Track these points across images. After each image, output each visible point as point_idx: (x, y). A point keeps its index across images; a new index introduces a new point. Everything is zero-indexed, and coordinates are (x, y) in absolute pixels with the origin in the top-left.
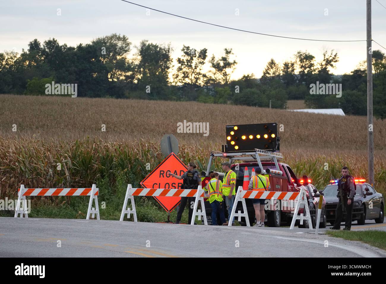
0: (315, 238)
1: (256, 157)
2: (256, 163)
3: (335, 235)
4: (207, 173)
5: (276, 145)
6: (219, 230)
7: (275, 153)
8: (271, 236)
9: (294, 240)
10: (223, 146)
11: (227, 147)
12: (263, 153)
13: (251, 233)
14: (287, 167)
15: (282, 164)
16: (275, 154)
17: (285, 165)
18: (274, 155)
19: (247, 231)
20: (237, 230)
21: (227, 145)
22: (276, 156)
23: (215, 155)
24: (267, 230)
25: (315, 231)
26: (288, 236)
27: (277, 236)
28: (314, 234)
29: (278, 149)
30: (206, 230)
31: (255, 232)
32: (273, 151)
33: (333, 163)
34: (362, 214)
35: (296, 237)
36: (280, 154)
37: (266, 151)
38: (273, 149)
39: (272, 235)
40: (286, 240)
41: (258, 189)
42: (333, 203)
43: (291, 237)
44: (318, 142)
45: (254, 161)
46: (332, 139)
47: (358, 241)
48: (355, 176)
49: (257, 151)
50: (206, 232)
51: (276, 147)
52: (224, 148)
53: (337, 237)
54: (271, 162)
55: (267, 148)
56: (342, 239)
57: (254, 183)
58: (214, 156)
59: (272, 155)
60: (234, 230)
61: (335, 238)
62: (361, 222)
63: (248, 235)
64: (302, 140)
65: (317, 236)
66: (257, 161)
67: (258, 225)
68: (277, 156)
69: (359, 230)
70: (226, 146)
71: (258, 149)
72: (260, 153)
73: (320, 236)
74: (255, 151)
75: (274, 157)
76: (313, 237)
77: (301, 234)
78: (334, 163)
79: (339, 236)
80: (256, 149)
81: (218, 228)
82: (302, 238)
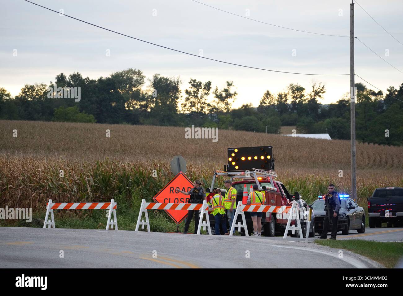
0: (305, 246)
1: (254, 176)
2: (254, 181)
3: (323, 244)
4: (211, 190)
5: (271, 165)
6: (222, 239)
7: (271, 172)
8: (267, 244)
9: (287, 248)
10: (225, 166)
12: (260, 172)
13: (250, 242)
14: (281, 184)
15: (276, 182)
16: (270, 173)
17: (279, 183)
18: (269, 174)
19: (246, 240)
20: (237, 239)
21: (228, 165)
22: (271, 175)
23: (218, 174)
24: (263, 239)
25: (305, 240)
26: (281, 245)
27: (272, 244)
28: (305, 242)
29: (273, 169)
30: (210, 239)
31: (252, 241)
32: (269, 170)
33: (321, 181)
34: (346, 226)
35: (289, 245)
36: (275, 173)
37: (263, 171)
38: (269, 169)
39: (268, 243)
40: (280, 247)
41: (255, 203)
42: (321, 216)
43: (284, 245)
44: (308, 162)
45: (252, 179)
46: (320, 160)
47: (342, 248)
48: (340, 192)
49: (255, 171)
50: (210, 241)
51: (272, 167)
52: (226, 168)
53: (324, 245)
54: (267, 180)
55: (263, 168)
56: (329, 247)
57: (252, 198)
58: (217, 174)
59: (268, 174)
60: (235, 239)
61: (322, 246)
62: (345, 233)
63: (247, 244)
64: (293, 161)
65: (307, 244)
66: (254, 179)
67: (255, 235)
69: (343, 239)
70: (227, 166)
71: (255, 169)
72: (257, 172)
73: (309, 245)
74: (253, 171)
75: (269, 175)
76: (303, 245)
77: (293, 243)
78: (322, 181)
79: (326, 245)
80: (254, 169)
81: (221, 238)
82: (294, 246)
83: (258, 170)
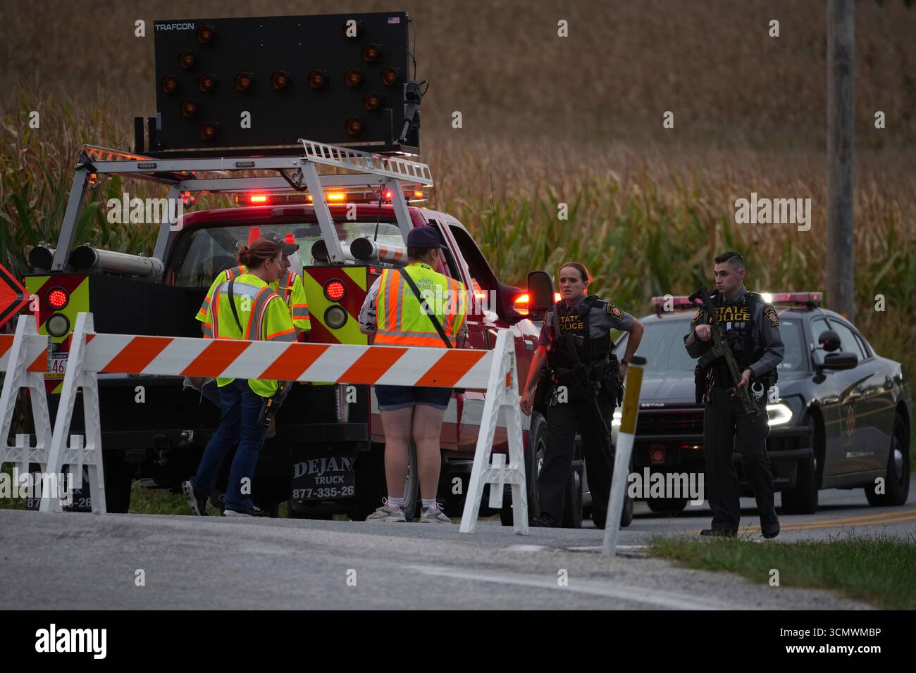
0: (607, 576)
1: (306, 181)
2: (302, 210)
3: (704, 560)
4: (59, 256)
5: (401, 120)
6: (130, 532)
7: (398, 161)
8: (388, 564)
9: (507, 585)
10: (139, 122)
11: (159, 126)
12: (332, 161)
13: (292, 550)
14: (452, 228)
15: (427, 214)
16: (394, 164)
17: (445, 220)
18: (391, 173)
19: (268, 540)
20: (218, 535)
21: (157, 115)
22: (399, 175)
23: (101, 167)
24: (366, 536)
25: (600, 541)
26: (471, 565)
27: (421, 562)
28: (597, 552)
29: (413, 142)
30: (63, 537)
31: (307, 545)
32: (388, 151)
33: (656, 209)
34: (804, 463)
35: (513, 569)
36: (422, 166)
37: (355, 152)
38: (388, 141)
39: (396, 557)
40: (465, 581)
41: (398, 335)
42: (667, 406)
43: (485, 566)
44: (568, 107)
45: (293, 200)
46: (632, 96)
47: (817, 587)
48: (762, 277)
49: (311, 152)
50: (65, 545)
51: (404, 133)
52: (146, 134)
53: (714, 570)
54: (374, 204)
55: (358, 137)
56: (742, 579)
57: (381, 303)
58: (94, 170)
59: (382, 172)
60: (206, 533)
61: (704, 575)
63: (275, 559)
64: (486, 98)
65: (615, 565)
66: (304, 200)
67: (389, 513)
68: (407, 176)
69: (804, 536)
70: (152, 121)
71: (313, 144)
72: (323, 160)
73: (625, 565)
74: (300, 152)
75: (390, 179)
76: (596, 569)
77: (534, 555)
78: (663, 211)
79: (725, 568)
80: (304, 141)
81: (125, 527)
82: (542, 573)
83: (326, 150)
